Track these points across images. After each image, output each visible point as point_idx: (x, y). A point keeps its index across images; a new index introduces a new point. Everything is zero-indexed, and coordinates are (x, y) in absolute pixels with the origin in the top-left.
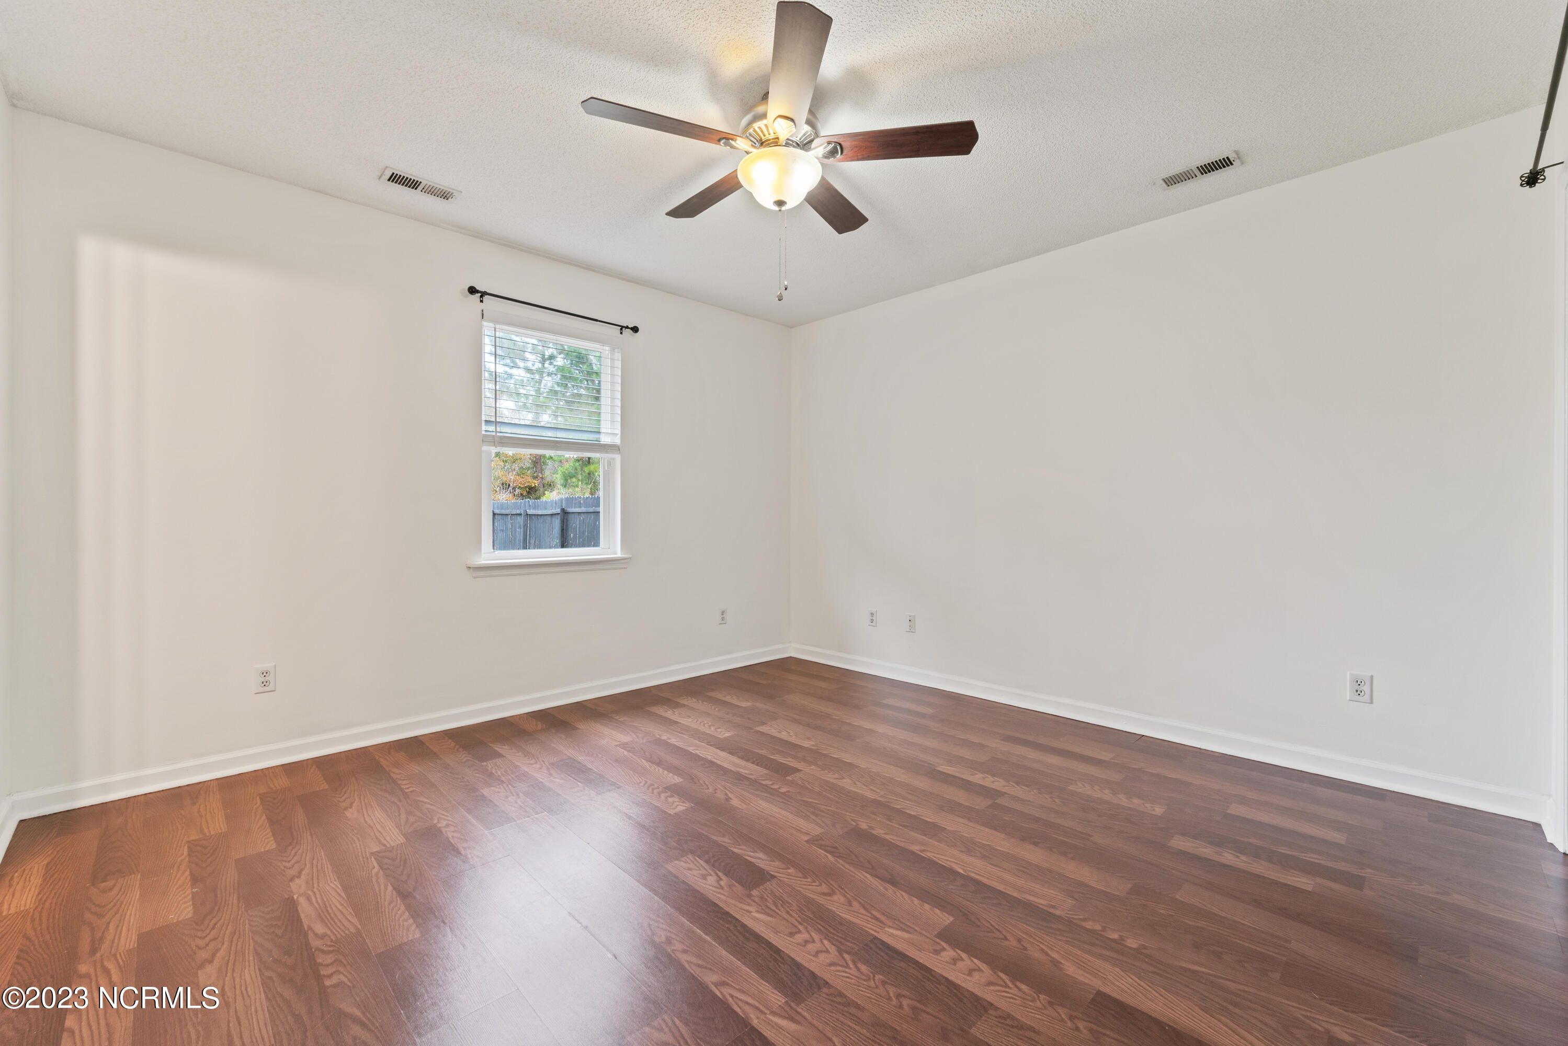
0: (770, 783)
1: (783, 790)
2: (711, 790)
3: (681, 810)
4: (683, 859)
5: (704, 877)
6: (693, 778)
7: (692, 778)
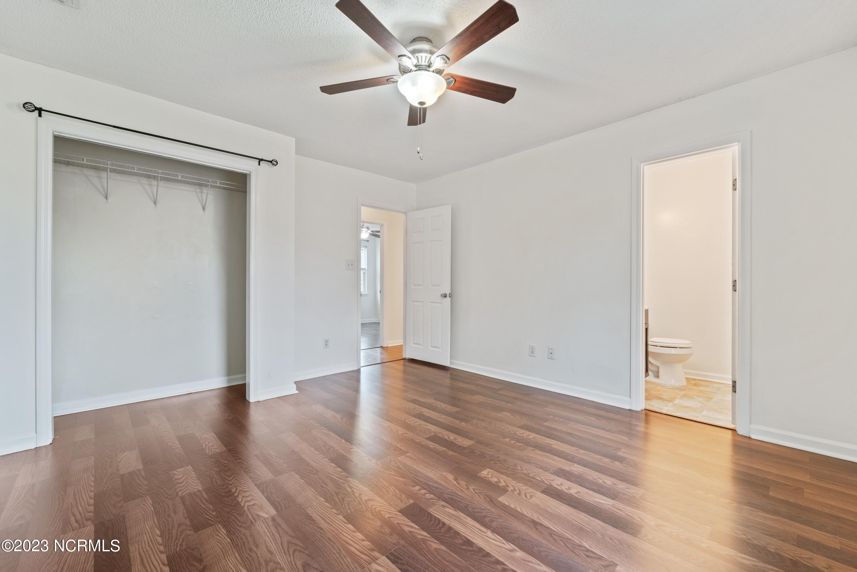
0: (427, 495)
1: (417, 488)
2: (471, 488)
3: (484, 471)
4: (468, 445)
5: (455, 439)
6: (490, 501)
7: (492, 501)
